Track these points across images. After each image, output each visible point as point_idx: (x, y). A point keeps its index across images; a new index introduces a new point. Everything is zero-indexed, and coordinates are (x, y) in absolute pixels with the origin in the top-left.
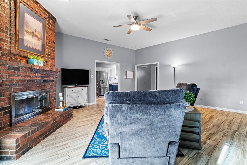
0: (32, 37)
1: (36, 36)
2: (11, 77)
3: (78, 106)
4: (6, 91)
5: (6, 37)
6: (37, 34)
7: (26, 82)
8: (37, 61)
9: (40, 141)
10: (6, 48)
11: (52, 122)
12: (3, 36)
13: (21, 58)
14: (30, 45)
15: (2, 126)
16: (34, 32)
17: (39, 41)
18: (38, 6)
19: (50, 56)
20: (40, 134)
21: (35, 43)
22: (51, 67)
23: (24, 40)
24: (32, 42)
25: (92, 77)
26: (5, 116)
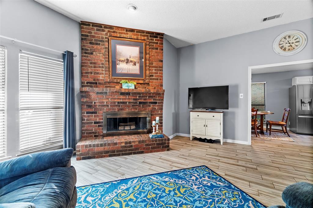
0: (126, 63)
1: (131, 61)
2: (101, 100)
3: (205, 139)
4: (99, 110)
5: (102, 70)
6: (132, 60)
7: (117, 103)
8: (126, 85)
9: (104, 157)
10: (102, 79)
11: (123, 144)
12: (99, 70)
13: (116, 84)
14: (125, 72)
15: (97, 134)
16: (129, 58)
17: (135, 65)
18: (135, 33)
19: (154, 77)
20: (103, 150)
21: (131, 68)
22: (155, 88)
23: (117, 69)
24: (127, 68)
25: (240, 97)
26: (99, 128)
